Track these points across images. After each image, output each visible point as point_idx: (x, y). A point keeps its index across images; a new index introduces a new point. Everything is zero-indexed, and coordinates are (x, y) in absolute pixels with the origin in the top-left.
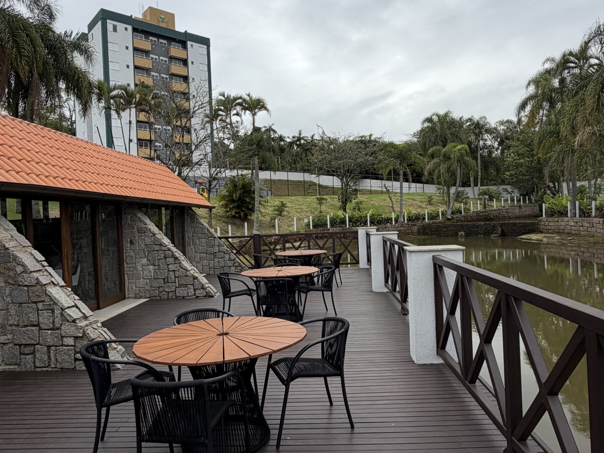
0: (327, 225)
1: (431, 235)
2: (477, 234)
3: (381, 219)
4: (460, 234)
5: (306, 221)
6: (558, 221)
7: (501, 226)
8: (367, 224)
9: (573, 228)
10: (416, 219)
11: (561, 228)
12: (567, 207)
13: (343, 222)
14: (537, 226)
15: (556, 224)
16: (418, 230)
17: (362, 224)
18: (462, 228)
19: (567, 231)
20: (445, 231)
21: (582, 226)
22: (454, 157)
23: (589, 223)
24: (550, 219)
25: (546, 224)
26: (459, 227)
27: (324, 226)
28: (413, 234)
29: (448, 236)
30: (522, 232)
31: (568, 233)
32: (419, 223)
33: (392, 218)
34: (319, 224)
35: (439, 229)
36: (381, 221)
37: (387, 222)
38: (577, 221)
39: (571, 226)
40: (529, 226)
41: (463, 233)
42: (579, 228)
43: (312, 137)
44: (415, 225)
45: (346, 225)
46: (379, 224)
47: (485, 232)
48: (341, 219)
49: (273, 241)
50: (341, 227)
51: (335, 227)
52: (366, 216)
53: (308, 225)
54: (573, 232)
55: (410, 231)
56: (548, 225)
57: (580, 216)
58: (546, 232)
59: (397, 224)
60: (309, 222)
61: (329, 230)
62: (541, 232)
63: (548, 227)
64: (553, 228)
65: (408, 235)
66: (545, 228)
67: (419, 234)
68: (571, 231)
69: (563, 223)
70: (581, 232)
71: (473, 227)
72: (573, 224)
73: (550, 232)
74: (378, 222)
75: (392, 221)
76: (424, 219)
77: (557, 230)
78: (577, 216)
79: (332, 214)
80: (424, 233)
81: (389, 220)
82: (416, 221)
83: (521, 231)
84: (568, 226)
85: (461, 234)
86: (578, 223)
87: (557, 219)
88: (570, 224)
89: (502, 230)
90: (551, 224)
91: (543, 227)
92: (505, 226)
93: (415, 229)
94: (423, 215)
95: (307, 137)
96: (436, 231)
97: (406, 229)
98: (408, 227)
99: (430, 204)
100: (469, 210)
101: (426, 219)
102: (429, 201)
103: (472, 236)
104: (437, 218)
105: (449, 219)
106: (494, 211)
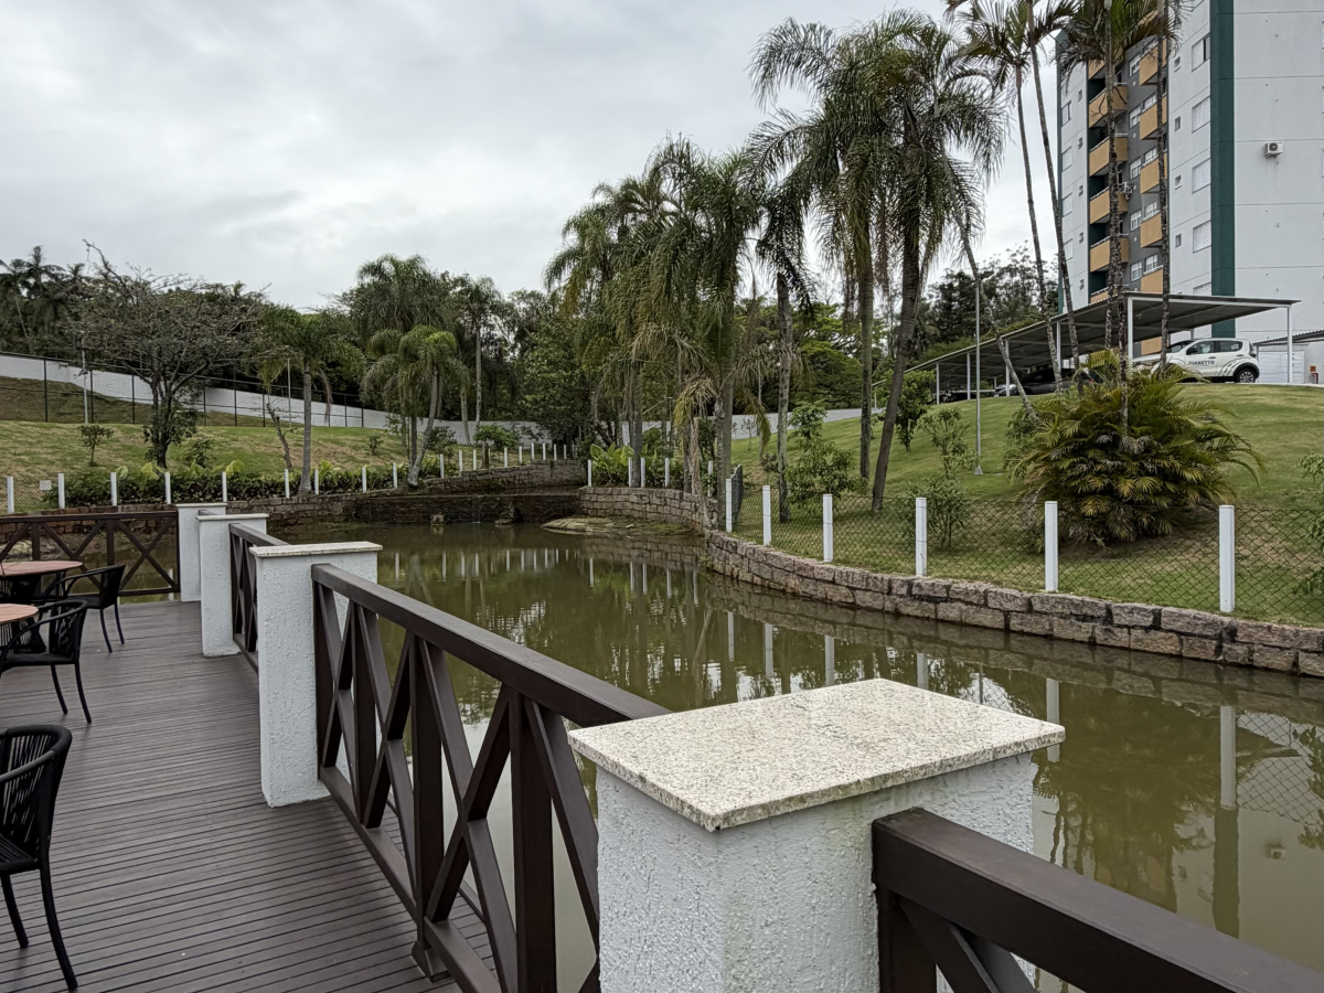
0: (110, 497)
1: (374, 520)
2: (469, 518)
3: (258, 485)
4: (435, 519)
5: (46, 486)
6: (612, 494)
7: (514, 503)
8: (221, 496)
9: (636, 507)
10: (340, 486)
11: (617, 507)
12: (627, 467)
13: (156, 489)
14: (577, 502)
15: (610, 499)
16: (345, 510)
17: (208, 497)
18: (439, 506)
19: (627, 512)
20: (403, 513)
21: (650, 503)
22: (426, 356)
23: (660, 498)
24: (600, 490)
25: (592, 499)
26: (434, 505)
27: (101, 499)
28: (331, 517)
29: (409, 524)
31: (628, 517)
32: (348, 495)
33: (284, 483)
34: (86, 494)
35: (390, 509)
36: (257, 489)
37: (272, 493)
38: (642, 494)
39: (632, 503)
40: (564, 502)
41: (441, 517)
42: (644, 506)
44: (338, 499)
45: (164, 498)
46: (252, 497)
47: (484, 514)
48: (150, 482)
50: (149, 502)
51: (134, 503)
52: (220, 478)
53: (53, 497)
54: (636, 515)
55: (327, 513)
56: (596, 501)
57: (647, 485)
58: (592, 514)
59: (297, 497)
60: (56, 489)
61: (115, 509)
62: (583, 515)
63: (595, 506)
64: (604, 506)
65: (322, 521)
66: (591, 506)
67: (346, 520)
68: (632, 512)
69: (620, 498)
70: (648, 514)
71: (462, 504)
72: (635, 499)
73: (599, 514)
74: (248, 492)
75: (284, 489)
76: (359, 485)
77: (610, 511)
78: (643, 484)
79: (125, 471)
80: (358, 518)
81: (276, 488)
82: (341, 490)
84: (627, 504)
85: (438, 520)
86: (644, 496)
87: (610, 489)
88: (631, 500)
89: (517, 510)
90: (601, 499)
91: (588, 505)
92: (522, 502)
93: (338, 508)
94: (356, 477)
96: (384, 512)
97: (317, 508)
98: (322, 503)
99: (375, 454)
100: (455, 469)
101: (362, 486)
102: (373, 447)
103: (455, 522)
104: (388, 483)
105: (413, 487)
106: (503, 472)
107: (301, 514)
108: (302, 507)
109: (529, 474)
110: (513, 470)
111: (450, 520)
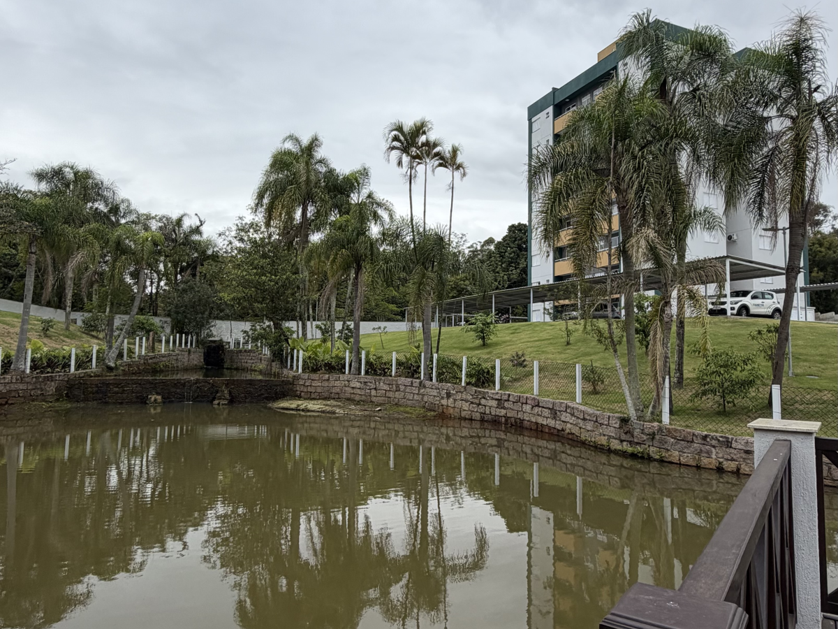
1: (86, 400)
2: (181, 398)
4: (153, 399)
6: (328, 380)
7: (227, 385)
9: (358, 392)
10: (48, 366)
11: (334, 391)
12: (345, 358)
14: (290, 386)
15: (326, 384)
16: (58, 389)
18: (154, 387)
19: (348, 395)
20: (116, 393)
21: (375, 389)
22: (142, 250)
23: (389, 384)
24: (314, 376)
25: (307, 384)
26: (148, 386)
28: (43, 398)
29: (121, 403)
30: (263, 396)
31: (348, 399)
32: (59, 374)
35: (104, 389)
38: (366, 380)
39: (353, 388)
40: (276, 386)
41: (159, 398)
42: (369, 391)
44: (52, 379)
47: (196, 395)
54: (357, 398)
55: (39, 392)
56: (311, 386)
57: (367, 373)
58: (306, 397)
59: (8, 376)
62: (297, 396)
63: (310, 389)
64: (319, 390)
65: (33, 401)
66: (305, 390)
67: (57, 400)
68: (352, 396)
69: (337, 383)
70: (374, 399)
71: (175, 386)
72: (358, 385)
73: (313, 396)
76: (67, 365)
77: (326, 395)
78: (363, 372)
80: (69, 397)
82: (49, 370)
83: (262, 394)
84: (346, 389)
85: (155, 400)
86: (369, 384)
87: (327, 376)
88: (352, 385)
89: (230, 393)
90: (315, 384)
91: (302, 388)
92: (233, 384)
93: (51, 388)
94: (64, 357)
96: (97, 392)
97: (30, 387)
98: (35, 383)
99: (47, 336)
100: (133, 353)
101: (69, 366)
102: (45, 330)
103: (172, 402)
104: (88, 364)
105: (110, 369)
106: (163, 357)
107: (13, 394)
108: (13, 387)
109: (177, 360)
110: (169, 355)
111: (167, 400)
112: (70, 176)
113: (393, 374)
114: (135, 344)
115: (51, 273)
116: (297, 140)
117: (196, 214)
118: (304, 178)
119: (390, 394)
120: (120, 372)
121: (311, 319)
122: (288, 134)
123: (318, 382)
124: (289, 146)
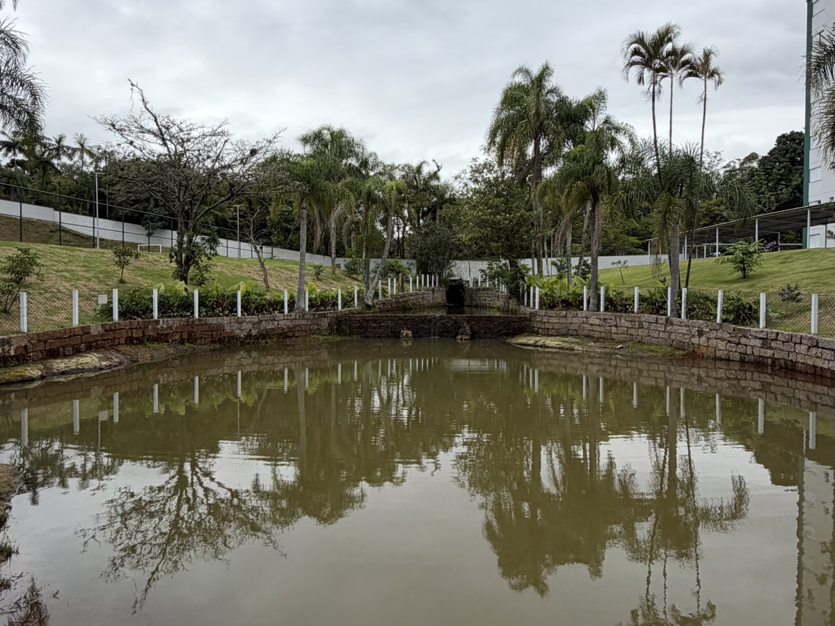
0: (152, 311)
1: (351, 334)
2: (428, 334)
3: (264, 302)
4: (405, 334)
5: (103, 300)
6: (566, 316)
7: (468, 322)
8: (236, 312)
9: (598, 328)
10: (322, 305)
11: (572, 328)
12: (582, 295)
13: (186, 305)
14: (528, 323)
15: (563, 321)
16: (330, 325)
17: (227, 312)
18: (406, 323)
19: (586, 332)
20: (375, 328)
21: (616, 326)
22: (390, 199)
23: (631, 321)
24: (551, 313)
25: (544, 320)
26: (400, 322)
27: (144, 313)
28: (319, 331)
29: (379, 337)
30: (502, 332)
31: (587, 336)
32: (330, 312)
33: (283, 302)
34: (135, 308)
35: (365, 324)
36: (264, 306)
37: (274, 309)
38: (606, 317)
39: (592, 325)
40: (514, 322)
41: (410, 332)
42: (609, 328)
43: (59, 141)
44: (324, 316)
45: (193, 313)
46: (259, 312)
47: (441, 330)
48: (182, 298)
49: (12, 353)
50: (181, 316)
51: (170, 317)
52: (235, 296)
53: (108, 310)
54: (597, 335)
55: (316, 327)
56: (548, 322)
57: (606, 309)
58: (543, 333)
59: (293, 314)
60: (110, 302)
61: (157, 322)
62: (534, 332)
63: (547, 326)
64: (556, 326)
65: (312, 334)
66: (543, 327)
67: (330, 334)
68: (591, 333)
69: (575, 320)
70: (614, 336)
71: (423, 322)
72: (597, 322)
73: (550, 333)
74: (256, 308)
75: (283, 307)
76: (335, 304)
77: (564, 331)
78: (602, 309)
79: (163, 288)
80: (339, 332)
81: (277, 305)
82: (322, 308)
83: (502, 330)
84: (585, 325)
85: (407, 335)
86: (609, 321)
87: (564, 312)
88: (591, 322)
89: (471, 329)
90: (552, 320)
91: (539, 325)
92: (474, 321)
93: (325, 323)
94: (333, 297)
95: (49, 139)
96: (359, 327)
97: (309, 323)
98: (313, 319)
99: (319, 280)
100: (386, 292)
101: (337, 304)
102: (317, 274)
103: (420, 336)
104: (351, 303)
105: (368, 307)
106: (411, 296)
107: (298, 328)
108: (297, 322)
109: (423, 298)
110: (416, 294)
111: (417, 335)
112: (327, 136)
113: (636, 310)
114: (387, 285)
115: (318, 225)
116: (527, 72)
117: (434, 160)
118: (533, 112)
119: (633, 331)
120: (377, 309)
121: (547, 256)
122: (518, 68)
123: (555, 318)
124: (520, 79)
